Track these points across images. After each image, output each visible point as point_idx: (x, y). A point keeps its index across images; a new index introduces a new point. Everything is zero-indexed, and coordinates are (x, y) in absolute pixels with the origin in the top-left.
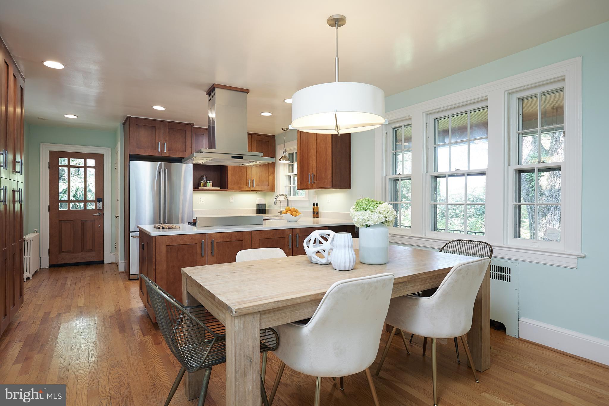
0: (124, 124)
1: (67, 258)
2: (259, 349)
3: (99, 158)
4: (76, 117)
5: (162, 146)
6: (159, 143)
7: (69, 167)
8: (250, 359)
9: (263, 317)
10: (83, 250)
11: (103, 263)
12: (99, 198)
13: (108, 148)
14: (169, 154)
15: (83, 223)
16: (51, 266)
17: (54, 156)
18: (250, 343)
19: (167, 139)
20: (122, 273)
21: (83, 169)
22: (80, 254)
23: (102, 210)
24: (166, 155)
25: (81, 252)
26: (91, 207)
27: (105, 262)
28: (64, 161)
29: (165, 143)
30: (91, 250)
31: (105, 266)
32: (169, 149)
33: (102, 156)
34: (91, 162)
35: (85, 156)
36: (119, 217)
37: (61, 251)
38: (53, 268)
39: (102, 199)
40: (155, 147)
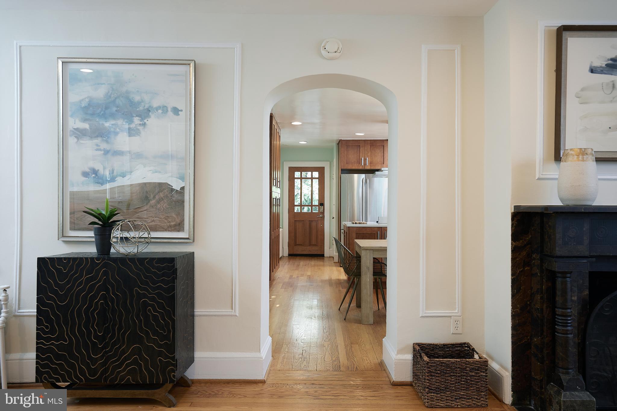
0: (338, 144)
1: (299, 250)
2: (373, 265)
3: (321, 170)
4: (306, 143)
5: (365, 160)
6: (363, 158)
7: (301, 178)
8: (368, 268)
9: (374, 252)
10: (310, 245)
11: (324, 256)
12: (322, 204)
13: (328, 162)
14: (371, 166)
15: (311, 222)
16: (289, 255)
17: (292, 170)
18: (368, 261)
19: (369, 154)
20: (337, 263)
21: (310, 180)
22: (308, 247)
23: (323, 213)
24: (368, 167)
25: (309, 246)
26: (316, 210)
27: (325, 256)
28: (297, 174)
29: (367, 158)
30: (316, 245)
31: (325, 258)
32: (371, 163)
33: (323, 168)
34: (316, 174)
35: (312, 169)
36: (335, 218)
37: (296, 245)
38: (290, 257)
39: (324, 204)
40: (359, 162)
